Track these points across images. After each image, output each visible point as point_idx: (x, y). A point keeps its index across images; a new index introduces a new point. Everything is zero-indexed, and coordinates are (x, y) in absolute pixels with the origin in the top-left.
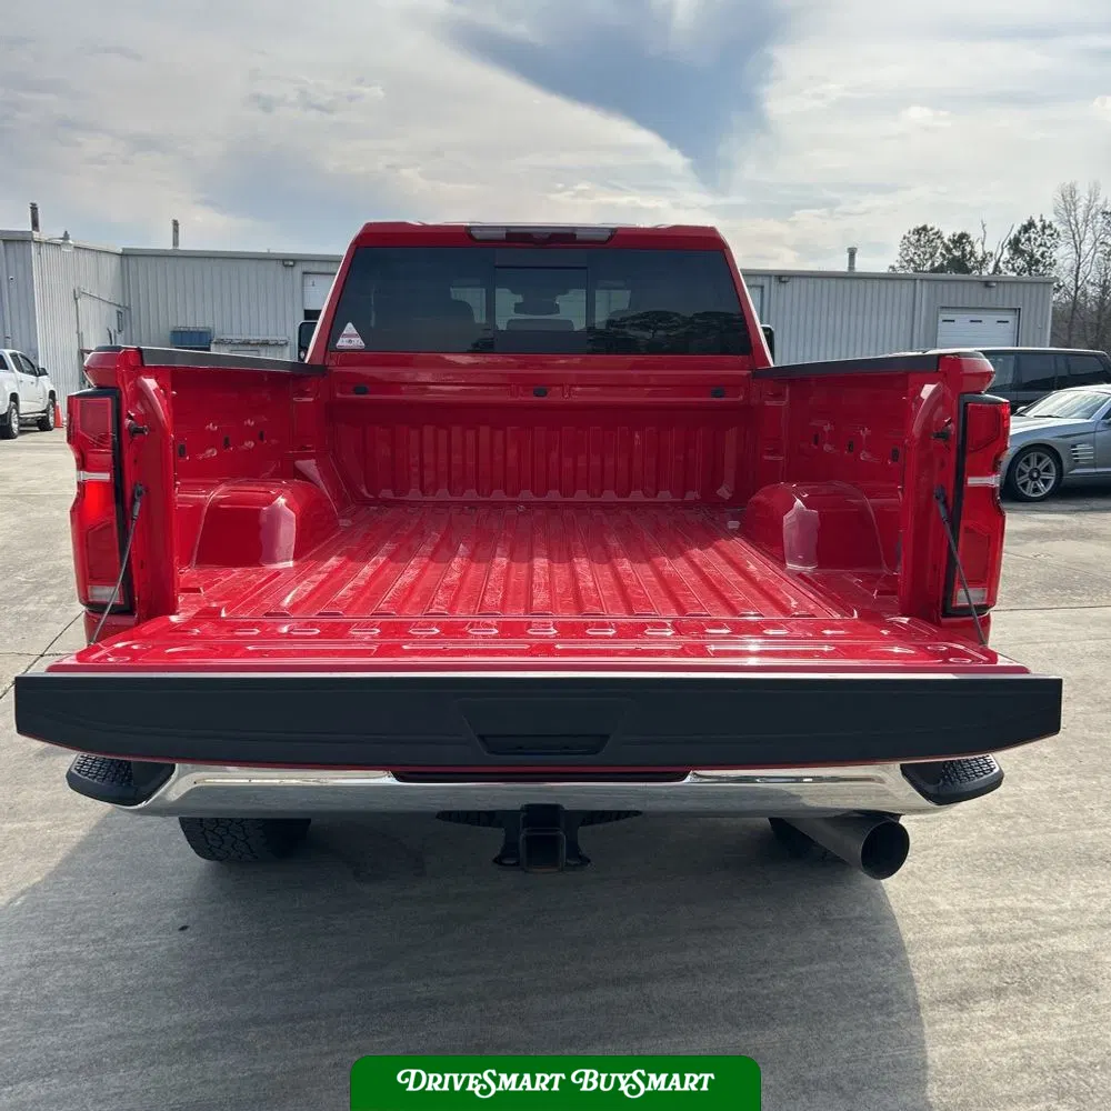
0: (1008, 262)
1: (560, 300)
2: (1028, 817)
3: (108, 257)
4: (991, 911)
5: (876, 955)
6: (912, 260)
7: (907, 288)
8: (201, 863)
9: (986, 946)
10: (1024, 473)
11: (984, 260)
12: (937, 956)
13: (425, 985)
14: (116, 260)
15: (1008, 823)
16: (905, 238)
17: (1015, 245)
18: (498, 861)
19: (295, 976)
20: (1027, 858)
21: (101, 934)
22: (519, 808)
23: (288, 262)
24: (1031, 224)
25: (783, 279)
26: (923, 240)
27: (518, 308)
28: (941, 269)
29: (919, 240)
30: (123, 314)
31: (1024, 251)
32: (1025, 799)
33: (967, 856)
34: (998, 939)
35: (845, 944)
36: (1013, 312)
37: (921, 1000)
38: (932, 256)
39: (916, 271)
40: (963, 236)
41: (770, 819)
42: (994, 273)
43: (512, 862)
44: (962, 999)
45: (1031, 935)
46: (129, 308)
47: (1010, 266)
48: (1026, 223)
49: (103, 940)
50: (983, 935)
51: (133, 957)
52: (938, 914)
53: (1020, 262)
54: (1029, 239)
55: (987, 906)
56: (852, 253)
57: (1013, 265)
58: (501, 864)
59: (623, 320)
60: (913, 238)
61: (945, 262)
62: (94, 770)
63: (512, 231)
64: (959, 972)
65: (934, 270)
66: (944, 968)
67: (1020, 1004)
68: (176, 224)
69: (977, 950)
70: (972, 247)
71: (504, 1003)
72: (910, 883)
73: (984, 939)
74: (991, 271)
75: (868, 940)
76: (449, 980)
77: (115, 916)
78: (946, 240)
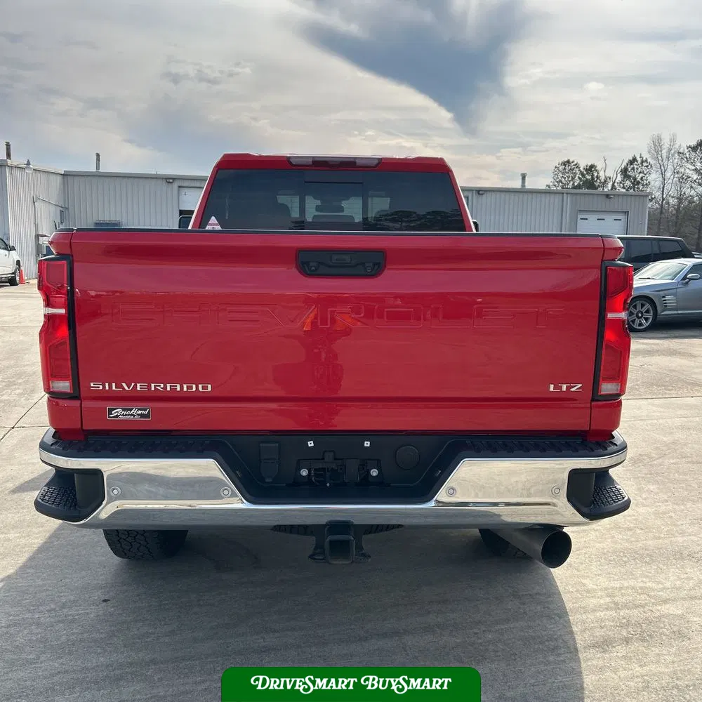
0: (621, 183)
1: (344, 204)
2: (642, 529)
3: (54, 176)
4: (621, 588)
5: (549, 617)
6: (561, 181)
7: (557, 198)
8: (117, 560)
9: (618, 611)
10: (633, 314)
11: (605, 181)
12: (587, 618)
13: (262, 637)
14: (59, 178)
15: (629, 533)
16: (556, 167)
17: (624, 172)
18: (311, 557)
19: (178, 632)
20: (642, 556)
21: (53, 606)
22: (324, 523)
23: (169, 180)
24: (634, 160)
25: (481, 193)
26: (568, 168)
27: (318, 208)
28: (579, 187)
29: (565, 169)
30: (64, 212)
31: (631, 176)
32: (641, 518)
33: (604, 554)
34: (626, 606)
35: (530, 610)
36: (624, 214)
37: (578, 645)
38: (573, 179)
39: (563, 188)
40: (592, 166)
41: (480, 530)
42: (612, 189)
43: (321, 558)
44: (604, 645)
45: (646, 604)
46: (67, 209)
47: (622, 185)
48: (631, 159)
49: (54, 609)
50: (616, 604)
51: (73, 621)
52: (588, 591)
53: (628, 183)
54: (633, 169)
55: (618, 586)
56: (524, 177)
57: (623, 184)
58: (315, 559)
59: (381, 216)
60: (561, 168)
61: (581, 183)
62: (52, 499)
63: (316, 159)
64: (602, 628)
65: (574, 187)
66: (593, 625)
67: (641, 648)
68: (98, 155)
69: (613, 613)
70: (598, 173)
71: (313, 649)
72: (569, 571)
73: (617, 606)
74: (610, 188)
75: (544, 608)
76: (277, 634)
77: (62, 594)
78: (582, 169)
